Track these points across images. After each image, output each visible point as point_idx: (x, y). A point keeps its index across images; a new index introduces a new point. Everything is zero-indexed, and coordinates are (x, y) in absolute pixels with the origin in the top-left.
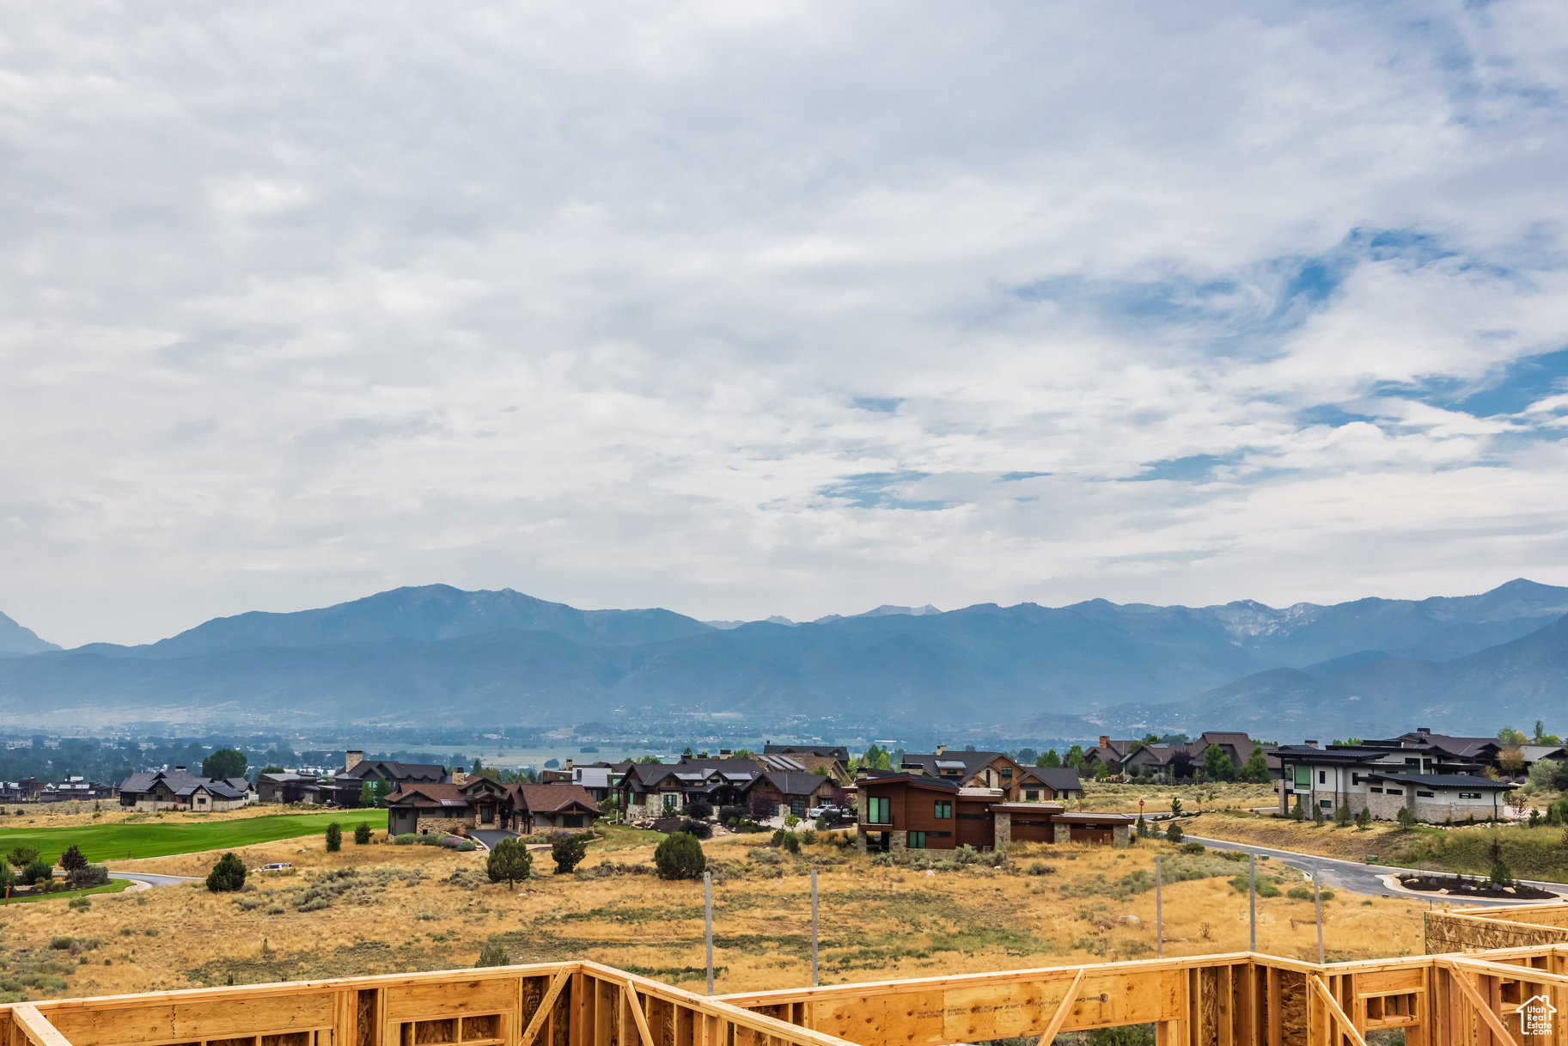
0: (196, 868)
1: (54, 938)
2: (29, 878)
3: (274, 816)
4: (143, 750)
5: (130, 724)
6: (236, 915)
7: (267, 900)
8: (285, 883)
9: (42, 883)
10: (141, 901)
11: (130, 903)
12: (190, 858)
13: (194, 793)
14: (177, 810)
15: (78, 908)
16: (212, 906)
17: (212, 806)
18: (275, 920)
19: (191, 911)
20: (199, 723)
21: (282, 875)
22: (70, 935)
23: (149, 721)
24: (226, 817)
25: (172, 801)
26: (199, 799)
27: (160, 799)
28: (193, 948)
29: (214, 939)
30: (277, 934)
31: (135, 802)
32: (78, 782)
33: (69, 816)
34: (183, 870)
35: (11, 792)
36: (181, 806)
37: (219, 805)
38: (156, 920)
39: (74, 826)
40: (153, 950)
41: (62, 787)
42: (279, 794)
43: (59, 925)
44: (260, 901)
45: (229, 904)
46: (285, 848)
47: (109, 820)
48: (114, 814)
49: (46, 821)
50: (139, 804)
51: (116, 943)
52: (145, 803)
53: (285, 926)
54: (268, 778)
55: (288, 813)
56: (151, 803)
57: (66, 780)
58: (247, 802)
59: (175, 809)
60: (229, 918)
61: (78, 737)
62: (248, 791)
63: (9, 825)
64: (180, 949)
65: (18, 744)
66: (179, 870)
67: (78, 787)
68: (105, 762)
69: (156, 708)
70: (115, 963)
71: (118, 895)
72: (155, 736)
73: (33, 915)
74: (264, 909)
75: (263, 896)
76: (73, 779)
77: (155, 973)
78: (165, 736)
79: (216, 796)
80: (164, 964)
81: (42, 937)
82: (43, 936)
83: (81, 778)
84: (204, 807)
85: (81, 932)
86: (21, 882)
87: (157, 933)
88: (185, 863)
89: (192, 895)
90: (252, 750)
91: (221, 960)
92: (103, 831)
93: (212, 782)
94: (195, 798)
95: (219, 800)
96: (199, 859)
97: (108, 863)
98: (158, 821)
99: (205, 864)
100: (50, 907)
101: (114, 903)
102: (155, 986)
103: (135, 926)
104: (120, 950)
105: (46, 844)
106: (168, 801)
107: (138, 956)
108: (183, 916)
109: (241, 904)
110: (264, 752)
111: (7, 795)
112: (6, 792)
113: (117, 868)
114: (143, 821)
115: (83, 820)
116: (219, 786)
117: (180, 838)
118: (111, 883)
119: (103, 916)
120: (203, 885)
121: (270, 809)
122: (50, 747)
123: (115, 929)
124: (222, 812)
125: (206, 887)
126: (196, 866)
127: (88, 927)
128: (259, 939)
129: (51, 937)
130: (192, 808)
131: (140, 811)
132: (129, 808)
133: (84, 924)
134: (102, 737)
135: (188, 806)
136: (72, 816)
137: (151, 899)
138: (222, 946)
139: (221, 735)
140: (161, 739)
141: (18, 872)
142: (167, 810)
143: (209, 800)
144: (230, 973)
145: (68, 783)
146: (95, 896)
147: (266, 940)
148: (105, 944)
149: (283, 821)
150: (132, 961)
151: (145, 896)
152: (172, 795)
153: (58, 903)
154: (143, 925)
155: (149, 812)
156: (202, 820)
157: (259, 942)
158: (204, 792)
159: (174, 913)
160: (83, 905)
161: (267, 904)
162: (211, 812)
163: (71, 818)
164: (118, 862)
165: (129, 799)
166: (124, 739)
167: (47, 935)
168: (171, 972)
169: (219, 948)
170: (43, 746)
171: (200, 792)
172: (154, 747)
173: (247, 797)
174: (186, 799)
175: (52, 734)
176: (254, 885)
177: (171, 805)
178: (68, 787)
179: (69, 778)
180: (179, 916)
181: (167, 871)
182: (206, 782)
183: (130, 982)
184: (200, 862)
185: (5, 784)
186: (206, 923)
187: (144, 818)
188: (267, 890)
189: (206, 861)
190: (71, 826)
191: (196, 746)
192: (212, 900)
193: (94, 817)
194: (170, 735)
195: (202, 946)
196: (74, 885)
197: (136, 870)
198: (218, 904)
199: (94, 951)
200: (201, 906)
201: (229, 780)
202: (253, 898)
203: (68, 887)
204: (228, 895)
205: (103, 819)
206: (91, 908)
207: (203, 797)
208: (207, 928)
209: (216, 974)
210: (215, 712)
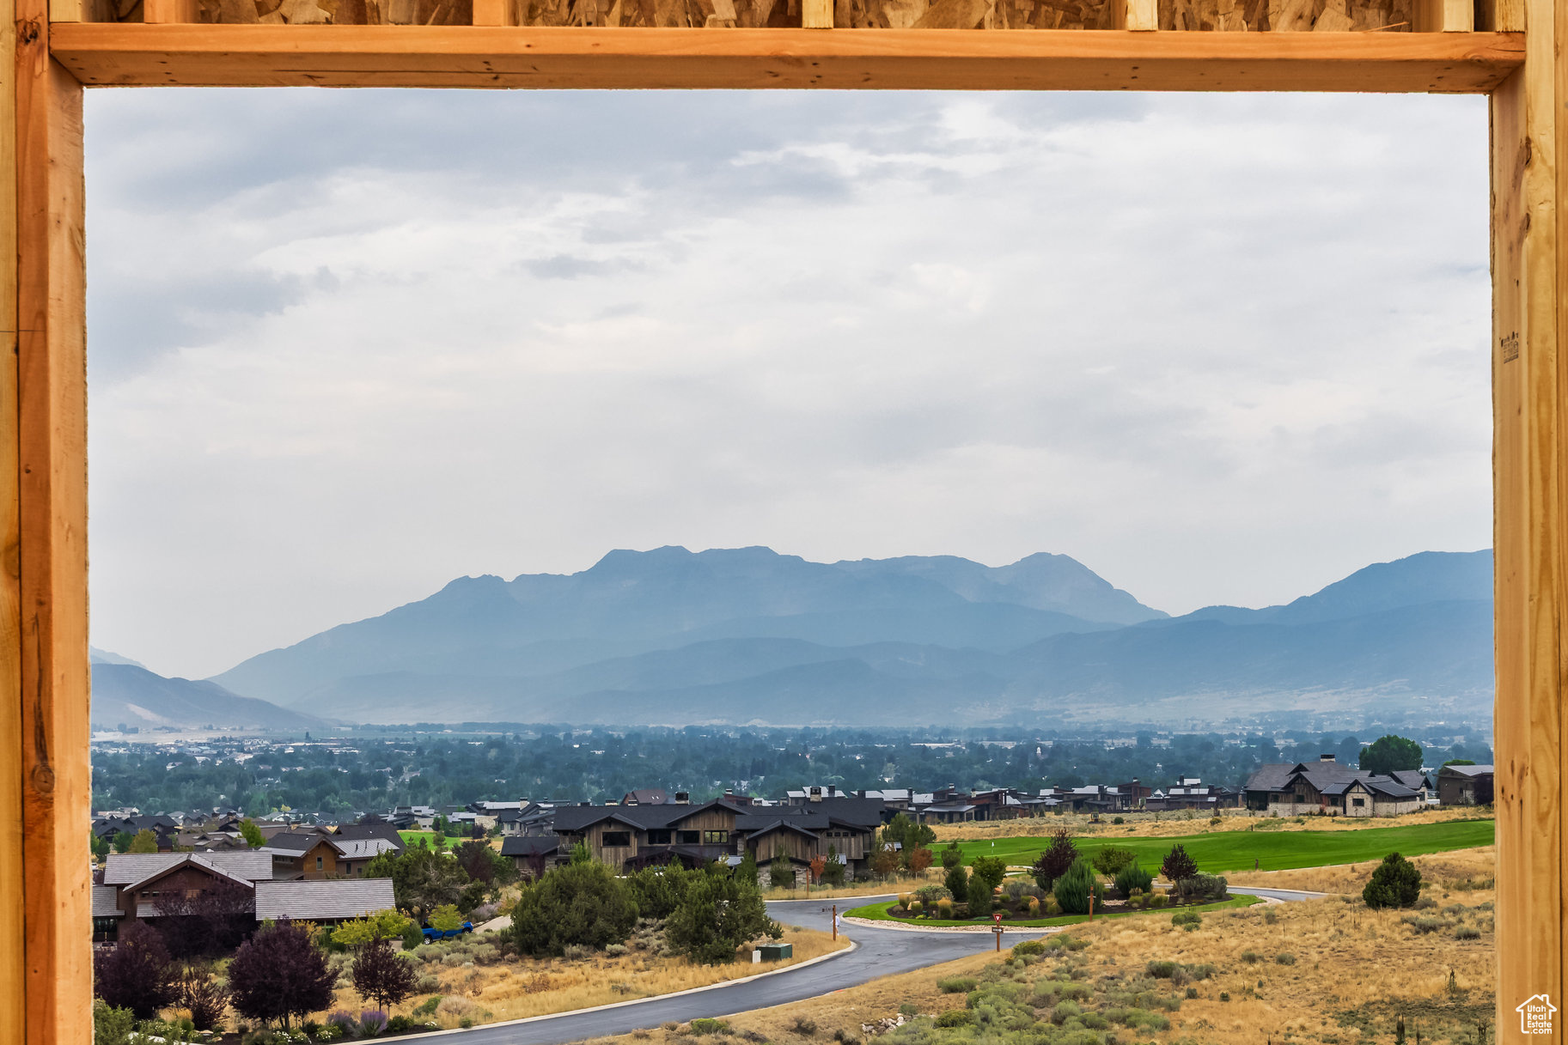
0: (1350, 883)
1: (1151, 963)
2: (1123, 891)
3: (1463, 821)
4: (1280, 748)
5: (1262, 714)
6: (1408, 939)
7: (1452, 919)
8: (1481, 898)
9: (1137, 897)
10: (1271, 919)
11: (1256, 921)
12: (1343, 870)
13: (1347, 791)
14: (1325, 815)
15: (1184, 925)
16: (1372, 926)
17: (1373, 809)
18: (1466, 947)
19: (1341, 932)
20: (1355, 710)
21: (1475, 888)
22: (1173, 959)
23: (1287, 710)
24: (1393, 823)
25: (1317, 803)
26: (1354, 800)
27: (1301, 800)
28: (1345, 982)
29: (1376, 971)
30: (1470, 966)
31: (1267, 804)
32: (1193, 786)
33: (1180, 822)
34: (1332, 885)
35: (1109, 799)
36: (1330, 810)
37: (1384, 807)
38: (1292, 943)
39: (1187, 834)
40: (1289, 983)
41: (1173, 791)
42: (1468, 794)
43: (1159, 946)
44: (1443, 921)
45: (1397, 924)
46: (1480, 857)
47: (1232, 827)
48: (1238, 820)
49: (1149, 829)
50: (1272, 807)
51: (1236, 972)
52: (1280, 806)
53: (1481, 955)
54: (1453, 772)
55: (1483, 816)
56: (1289, 806)
57: (1178, 783)
58: (1423, 804)
59: (1322, 813)
60: (1397, 943)
61: (1194, 733)
62: (1424, 789)
63: (1103, 835)
64: (1326, 983)
65: (1119, 743)
66: (1326, 885)
67: (1194, 791)
68: (1230, 764)
69: (1295, 691)
70: (1235, 998)
71: (1239, 910)
72: (1296, 730)
73: (1124, 933)
74: (1450, 932)
75: (1446, 915)
76: (1187, 782)
77: (1292, 1015)
78: (1310, 730)
79: (1379, 795)
80: (1303, 1003)
81: (1135, 961)
82: (1137, 960)
83: (1198, 781)
84: (1362, 811)
85: (1189, 957)
86: (1111, 895)
87: (1294, 961)
88: (1334, 875)
89: (1345, 912)
90: (1430, 746)
91: (1387, 1000)
92: (1222, 838)
93: (1372, 775)
94: (1349, 799)
95: (1383, 801)
96: (1353, 870)
97: (1228, 875)
98: (1298, 828)
99: (1362, 877)
100: (1147, 923)
101: (1233, 921)
102: (1291, 1032)
103: (1262, 951)
104: (1241, 982)
105: (1147, 853)
106: (1311, 802)
107: (1267, 990)
108: (1330, 938)
109: (1414, 924)
110: (1447, 748)
111: (1104, 803)
112: (1102, 799)
113: (1239, 881)
114: (1278, 828)
115: (1197, 828)
116: (1381, 780)
117: (1328, 848)
118: (1232, 899)
119: (1218, 936)
120: (1359, 899)
121: (1456, 813)
122: (1159, 746)
123: (1235, 954)
124: (1387, 817)
125: (1364, 902)
126: (1349, 879)
127: (1196, 950)
128: (1443, 972)
129: (1147, 961)
130: (1345, 812)
131: (1275, 815)
132: (1261, 813)
133: (1193, 946)
134: (1225, 732)
135: (1340, 810)
136: (1183, 822)
137: (1285, 916)
138: (1387, 981)
139: (1386, 726)
140: (1304, 734)
141: (1108, 883)
142: (1311, 814)
143: (1368, 801)
144: (1400, 1018)
145: (1181, 786)
146: (1209, 915)
147: (1452, 974)
148: (1221, 973)
149: (1473, 825)
150: (1259, 997)
151: (1277, 912)
152: (1319, 797)
153: (1157, 920)
154: (1274, 950)
155: (1284, 817)
156: (1359, 827)
157: (1443, 977)
158: (1361, 790)
159: (1316, 935)
160: (1192, 922)
161: (1454, 925)
162: (1372, 817)
163: (1181, 825)
164: (1242, 874)
165: (1258, 800)
166: (1254, 734)
167: (1143, 959)
168: (1314, 1014)
169: (1383, 984)
170: (1150, 744)
171: (1355, 789)
172: (1294, 744)
173: (1422, 799)
174: (1337, 800)
175: (1163, 729)
176: (1433, 899)
177: (1316, 808)
178: (1181, 791)
179: (1182, 780)
180: (1325, 938)
181: (1310, 886)
182: (1364, 776)
183: (1256, 1025)
184: (1356, 874)
185: (1101, 789)
186: (1364, 948)
187: (1279, 824)
188: (1453, 905)
189: (1363, 872)
190: (1182, 835)
191: (1351, 740)
192: (1371, 918)
193: (1213, 823)
194: (1316, 729)
195: (1358, 980)
196: (1181, 900)
197: (1267, 884)
198: (1381, 925)
199: (1205, 982)
200: (1357, 926)
201: (1395, 773)
202: (1431, 916)
203: (1172, 903)
204: (1395, 912)
205: (1224, 826)
206: (1202, 925)
207: (1359, 796)
208: (1366, 956)
209: (1380, 1018)
210: (1376, 695)
